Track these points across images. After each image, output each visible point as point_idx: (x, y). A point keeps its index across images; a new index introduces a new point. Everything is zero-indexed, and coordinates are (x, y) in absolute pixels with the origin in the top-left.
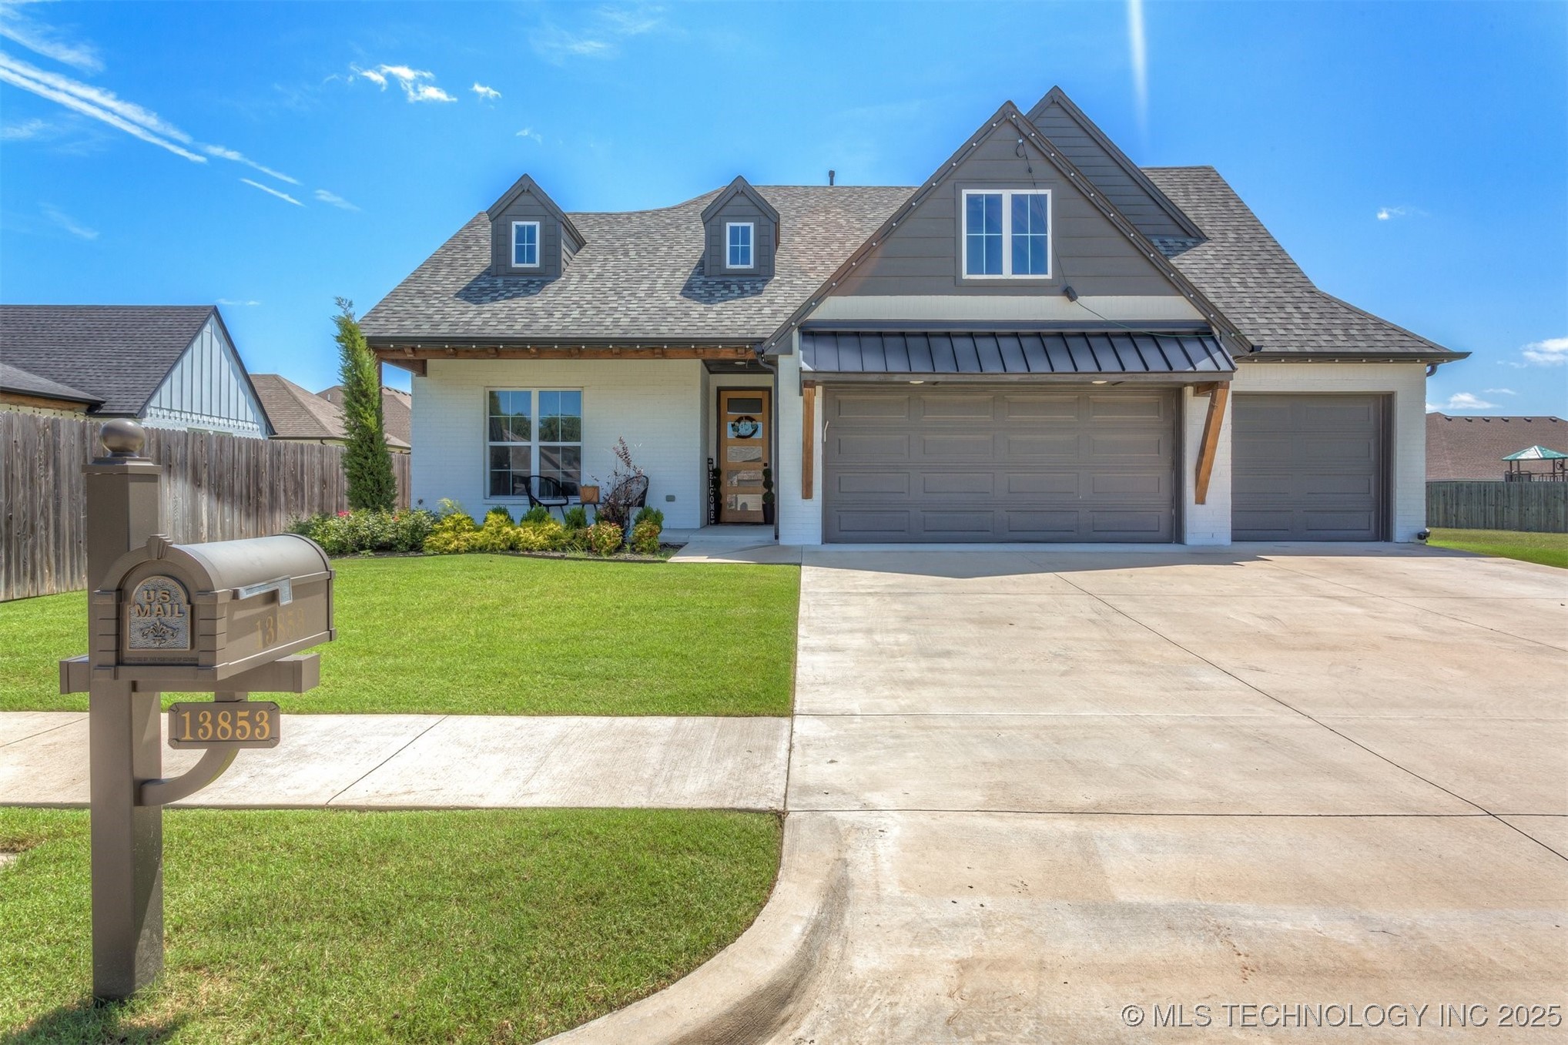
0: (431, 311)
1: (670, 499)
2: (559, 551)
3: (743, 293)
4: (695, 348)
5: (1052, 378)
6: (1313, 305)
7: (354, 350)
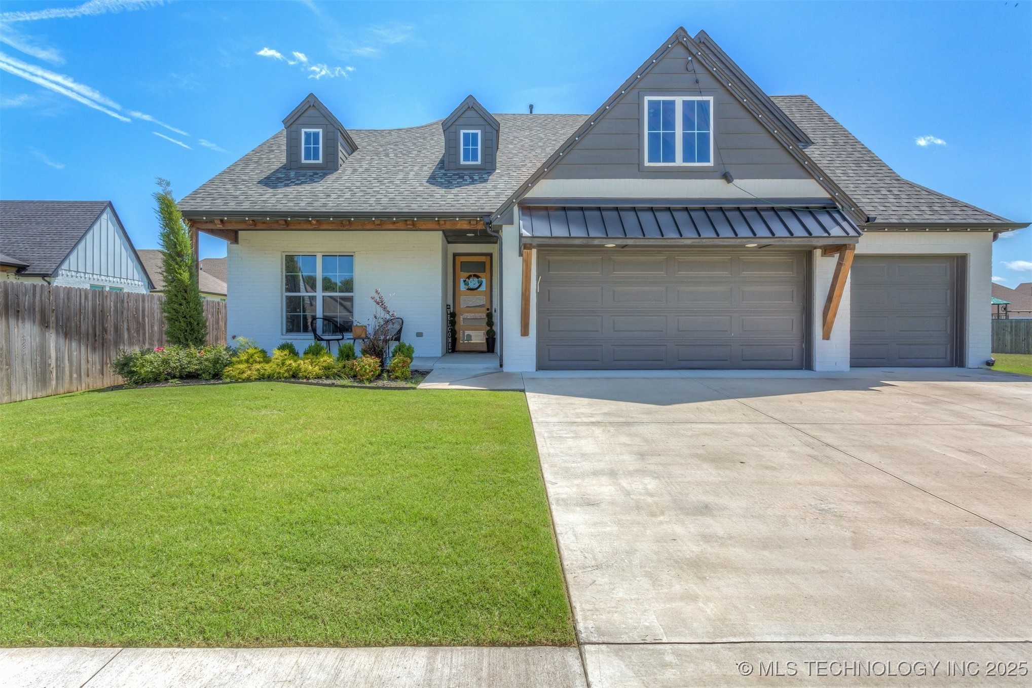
0: (238, 193)
1: (419, 335)
2: (331, 379)
3: (473, 181)
4: (438, 221)
5: (718, 242)
6: (901, 189)
7: (171, 219)
